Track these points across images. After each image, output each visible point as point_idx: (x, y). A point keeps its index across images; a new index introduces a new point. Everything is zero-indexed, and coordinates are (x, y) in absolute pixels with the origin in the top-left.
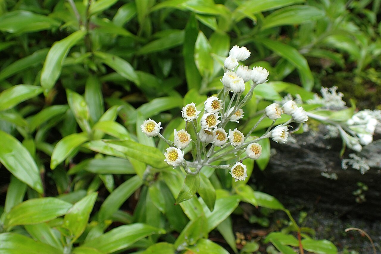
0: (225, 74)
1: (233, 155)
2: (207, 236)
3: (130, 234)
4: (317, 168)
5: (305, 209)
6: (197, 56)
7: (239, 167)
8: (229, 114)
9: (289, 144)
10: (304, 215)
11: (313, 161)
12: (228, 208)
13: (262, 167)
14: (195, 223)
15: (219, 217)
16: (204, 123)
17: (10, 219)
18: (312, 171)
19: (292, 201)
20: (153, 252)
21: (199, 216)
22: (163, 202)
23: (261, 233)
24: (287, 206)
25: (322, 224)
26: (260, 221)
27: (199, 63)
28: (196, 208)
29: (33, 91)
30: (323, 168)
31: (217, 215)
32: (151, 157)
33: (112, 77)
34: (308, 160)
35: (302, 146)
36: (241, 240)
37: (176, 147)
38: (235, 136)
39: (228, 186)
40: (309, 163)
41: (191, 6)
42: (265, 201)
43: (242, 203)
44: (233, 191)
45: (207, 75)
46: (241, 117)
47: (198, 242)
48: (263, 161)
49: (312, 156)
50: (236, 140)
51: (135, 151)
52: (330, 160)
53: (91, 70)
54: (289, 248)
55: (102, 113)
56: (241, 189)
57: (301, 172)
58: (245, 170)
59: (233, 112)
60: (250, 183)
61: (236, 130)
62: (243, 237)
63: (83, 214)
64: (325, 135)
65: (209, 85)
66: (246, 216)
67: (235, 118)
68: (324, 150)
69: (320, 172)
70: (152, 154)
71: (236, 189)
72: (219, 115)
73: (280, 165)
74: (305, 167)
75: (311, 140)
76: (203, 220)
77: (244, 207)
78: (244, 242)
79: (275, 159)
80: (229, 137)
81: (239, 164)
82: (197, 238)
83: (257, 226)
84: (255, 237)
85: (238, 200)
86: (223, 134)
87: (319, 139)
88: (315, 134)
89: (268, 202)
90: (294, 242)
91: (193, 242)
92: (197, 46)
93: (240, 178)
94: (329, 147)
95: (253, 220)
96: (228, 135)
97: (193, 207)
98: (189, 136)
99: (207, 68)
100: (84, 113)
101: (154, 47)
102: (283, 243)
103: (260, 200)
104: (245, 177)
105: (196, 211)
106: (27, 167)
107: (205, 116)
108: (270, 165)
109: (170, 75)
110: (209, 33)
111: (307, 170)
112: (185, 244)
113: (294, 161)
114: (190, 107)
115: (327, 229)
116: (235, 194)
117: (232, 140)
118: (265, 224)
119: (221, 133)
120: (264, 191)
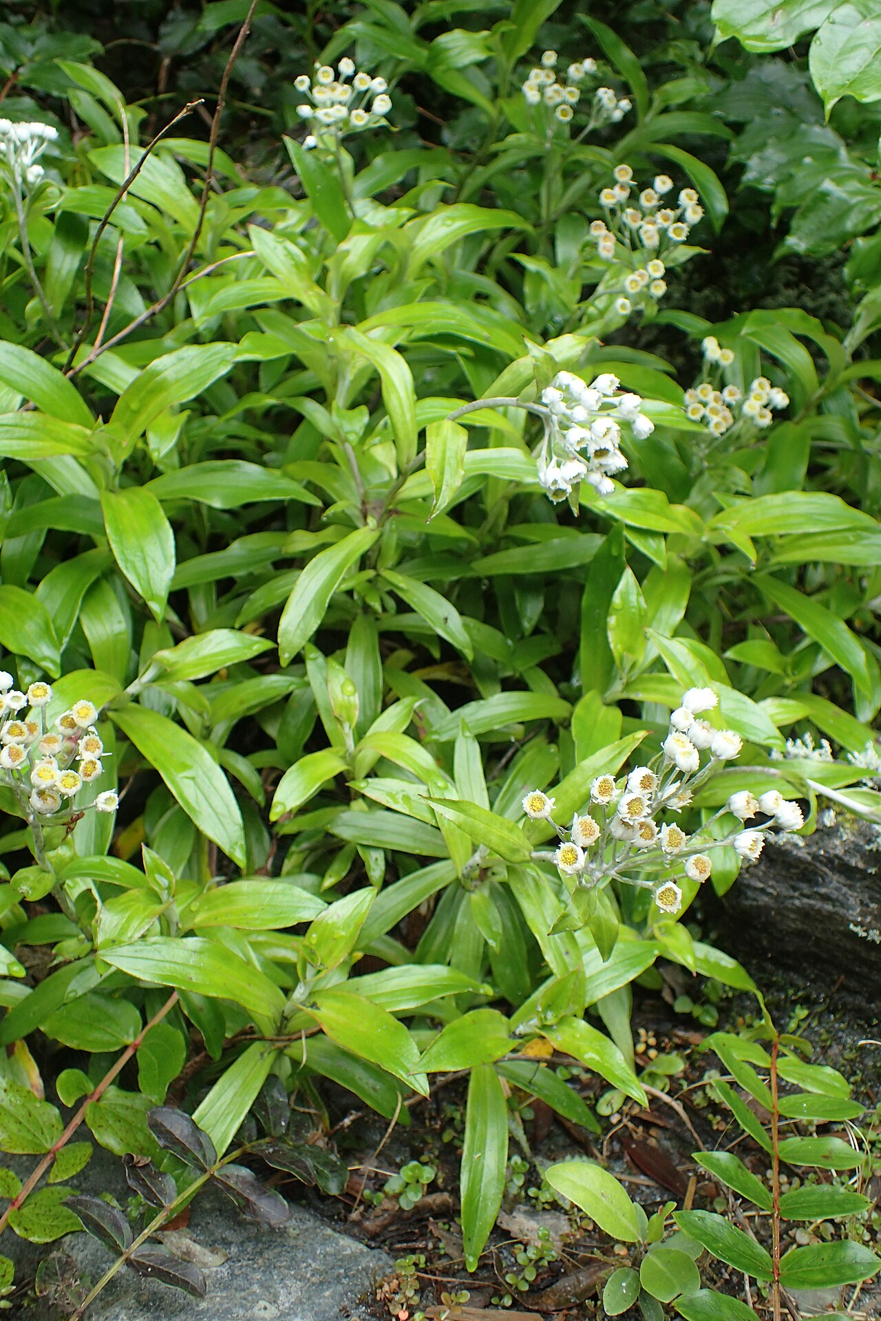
0: (670, 738)
1: (662, 863)
2: (581, 1013)
3: (423, 984)
4: (842, 911)
5: (806, 1001)
6: (612, 621)
7: (669, 889)
8: (666, 796)
9: (789, 847)
10: (801, 1013)
11: (835, 895)
12: (633, 966)
13: (721, 890)
14: (562, 983)
15: (611, 981)
16: (624, 809)
17: (197, 912)
18: (830, 916)
19: (778, 977)
20: (474, 1022)
21: (571, 969)
22: (498, 928)
23: (693, 1037)
24: (765, 986)
25: (838, 1040)
26: (697, 1011)
27: (615, 640)
28: (567, 953)
29: (250, 647)
30: (855, 913)
31: (609, 976)
32: (503, 839)
33: (404, 622)
34: (823, 890)
35: (815, 857)
36: (648, 1047)
37: (573, 842)
38: (670, 835)
39: (637, 918)
40: (826, 898)
41: (616, 507)
42: (717, 965)
43: (661, 962)
44: (648, 932)
45: (627, 666)
46: (686, 802)
47: (562, 1021)
48: (725, 875)
49: (834, 883)
50: (671, 844)
51: (477, 823)
52: (872, 899)
53: (367, 608)
54: (747, 1067)
55: (379, 709)
56: (667, 931)
57: (806, 914)
58: (679, 897)
59: (674, 795)
60: (686, 919)
61: (674, 825)
62: (652, 1041)
63: (346, 925)
64: (869, 842)
65: (628, 686)
66: (667, 996)
67: (676, 805)
68: (864, 874)
69: (845, 921)
70: (505, 833)
71: (654, 927)
72: (650, 799)
73: (763, 891)
74: (818, 904)
75: (836, 847)
76: (577, 979)
77: (666, 973)
78: (652, 1053)
79: (753, 875)
80: (660, 836)
81: (670, 884)
82: (562, 1013)
83: (690, 1022)
84: (681, 1046)
85: (657, 953)
86: (651, 829)
87: (856, 849)
88: (847, 835)
89: (724, 969)
90: (763, 1060)
91: (551, 1018)
92: (617, 599)
93: (669, 909)
94: (872, 871)
95: (682, 1005)
96: (660, 832)
97: (563, 950)
98: (597, 828)
99: (630, 649)
100: (348, 708)
101: (509, 562)
102: (737, 1056)
103: (706, 961)
104: (678, 908)
105: (566, 958)
106: (221, 809)
107: (628, 798)
108: (738, 888)
109: (537, 631)
110: (642, 567)
111: (819, 911)
112: (535, 1022)
113: (795, 889)
114: (605, 781)
115: (849, 1055)
116: (653, 938)
117: (665, 843)
118: (709, 1020)
119: (648, 826)
120: (716, 945)
